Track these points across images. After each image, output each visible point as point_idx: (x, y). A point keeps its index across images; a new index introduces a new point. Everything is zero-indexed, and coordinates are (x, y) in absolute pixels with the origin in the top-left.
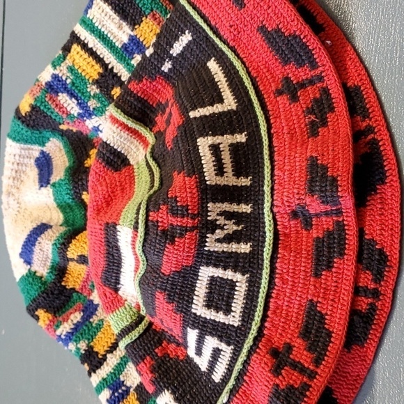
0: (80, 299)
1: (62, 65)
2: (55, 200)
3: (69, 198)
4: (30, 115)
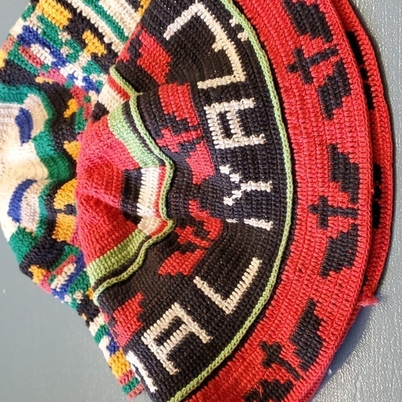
0: (72, 250)
1: (32, 15)
2: (38, 154)
3: (51, 150)
4: (5, 70)
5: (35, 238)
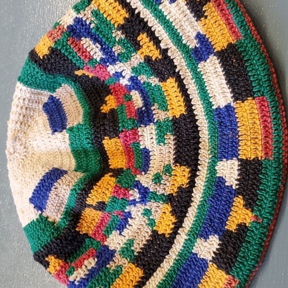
0: (92, 244)
1: (87, 9)
2: (72, 144)
3: (89, 143)
4: (48, 57)
5: (57, 229)
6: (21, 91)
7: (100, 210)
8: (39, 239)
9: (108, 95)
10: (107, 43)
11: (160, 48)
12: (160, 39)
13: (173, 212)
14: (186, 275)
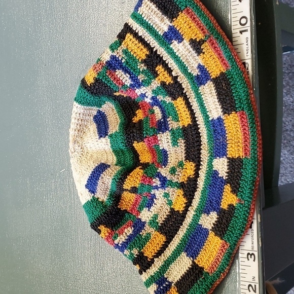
0: (130, 217)
1: (119, 49)
2: (112, 146)
3: (123, 146)
4: (93, 85)
5: (105, 207)
6: (77, 108)
7: (134, 193)
8: (93, 213)
9: (138, 109)
10: (134, 73)
11: (172, 75)
12: (172, 69)
13: (185, 195)
14: (195, 240)
